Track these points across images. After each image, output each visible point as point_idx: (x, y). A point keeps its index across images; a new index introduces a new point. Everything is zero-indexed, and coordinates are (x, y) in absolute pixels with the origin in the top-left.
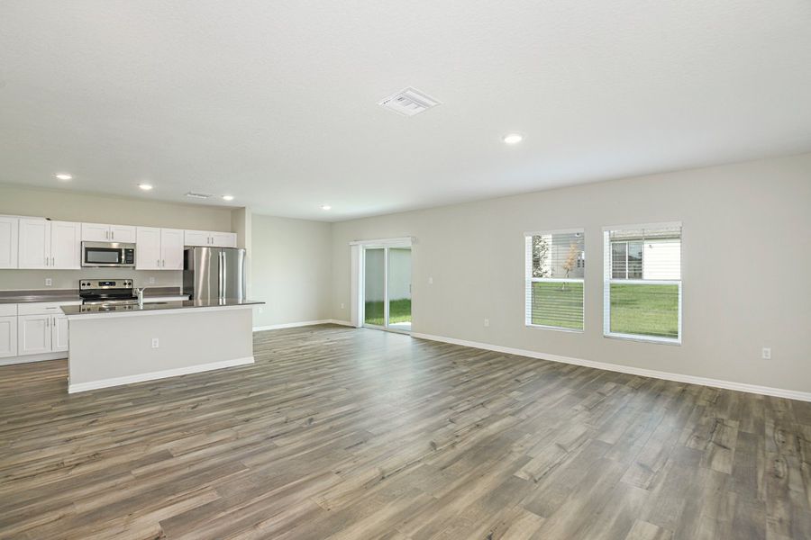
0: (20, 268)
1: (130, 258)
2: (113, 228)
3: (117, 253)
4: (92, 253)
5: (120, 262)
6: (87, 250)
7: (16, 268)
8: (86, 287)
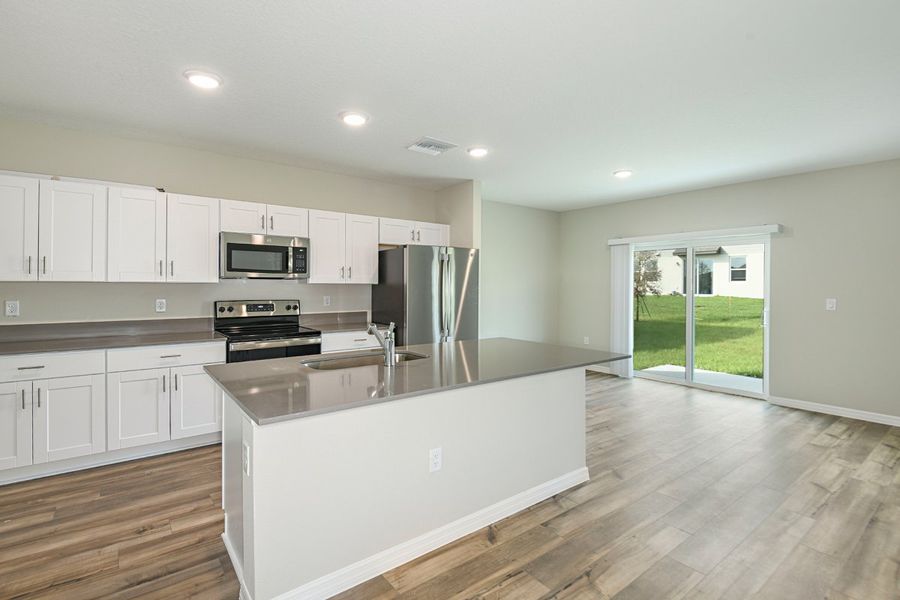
0: (110, 280)
1: (300, 264)
2: (273, 210)
3: (279, 255)
4: (237, 254)
5: (285, 269)
6: (231, 247)
7: (103, 280)
8: (226, 314)
